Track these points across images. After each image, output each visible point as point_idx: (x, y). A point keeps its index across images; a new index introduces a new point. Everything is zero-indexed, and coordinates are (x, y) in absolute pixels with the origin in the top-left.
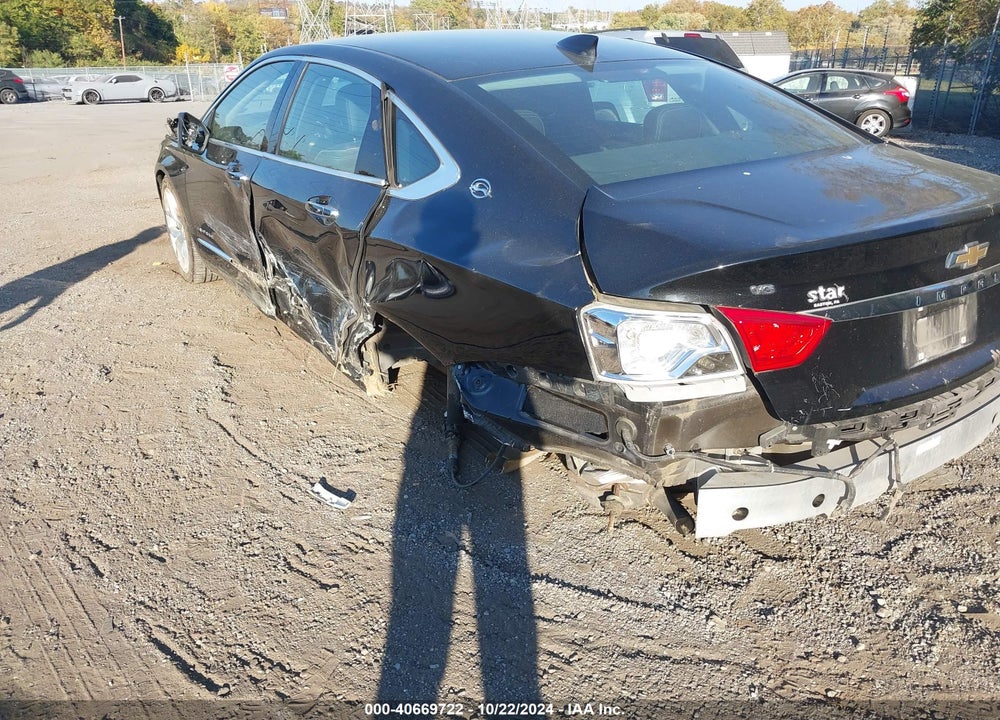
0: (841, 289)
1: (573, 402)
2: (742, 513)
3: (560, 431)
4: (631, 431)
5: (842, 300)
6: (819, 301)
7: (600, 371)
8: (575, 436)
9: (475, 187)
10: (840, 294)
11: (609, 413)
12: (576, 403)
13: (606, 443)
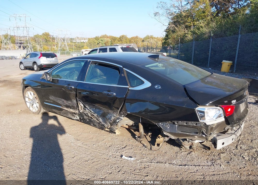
0: (235, 100)
1: (190, 127)
2: (223, 144)
3: (188, 134)
4: (205, 131)
5: (236, 102)
6: (233, 103)
7: (201, 120)
8: (191, 134)
9: (156, 87)
10: (236, 101)
11: (199, 128)
12: (191, 127)
13: (198, 134)
